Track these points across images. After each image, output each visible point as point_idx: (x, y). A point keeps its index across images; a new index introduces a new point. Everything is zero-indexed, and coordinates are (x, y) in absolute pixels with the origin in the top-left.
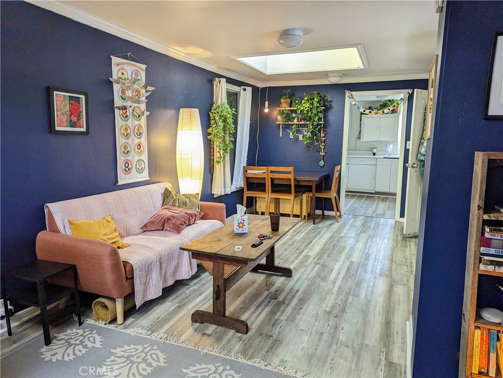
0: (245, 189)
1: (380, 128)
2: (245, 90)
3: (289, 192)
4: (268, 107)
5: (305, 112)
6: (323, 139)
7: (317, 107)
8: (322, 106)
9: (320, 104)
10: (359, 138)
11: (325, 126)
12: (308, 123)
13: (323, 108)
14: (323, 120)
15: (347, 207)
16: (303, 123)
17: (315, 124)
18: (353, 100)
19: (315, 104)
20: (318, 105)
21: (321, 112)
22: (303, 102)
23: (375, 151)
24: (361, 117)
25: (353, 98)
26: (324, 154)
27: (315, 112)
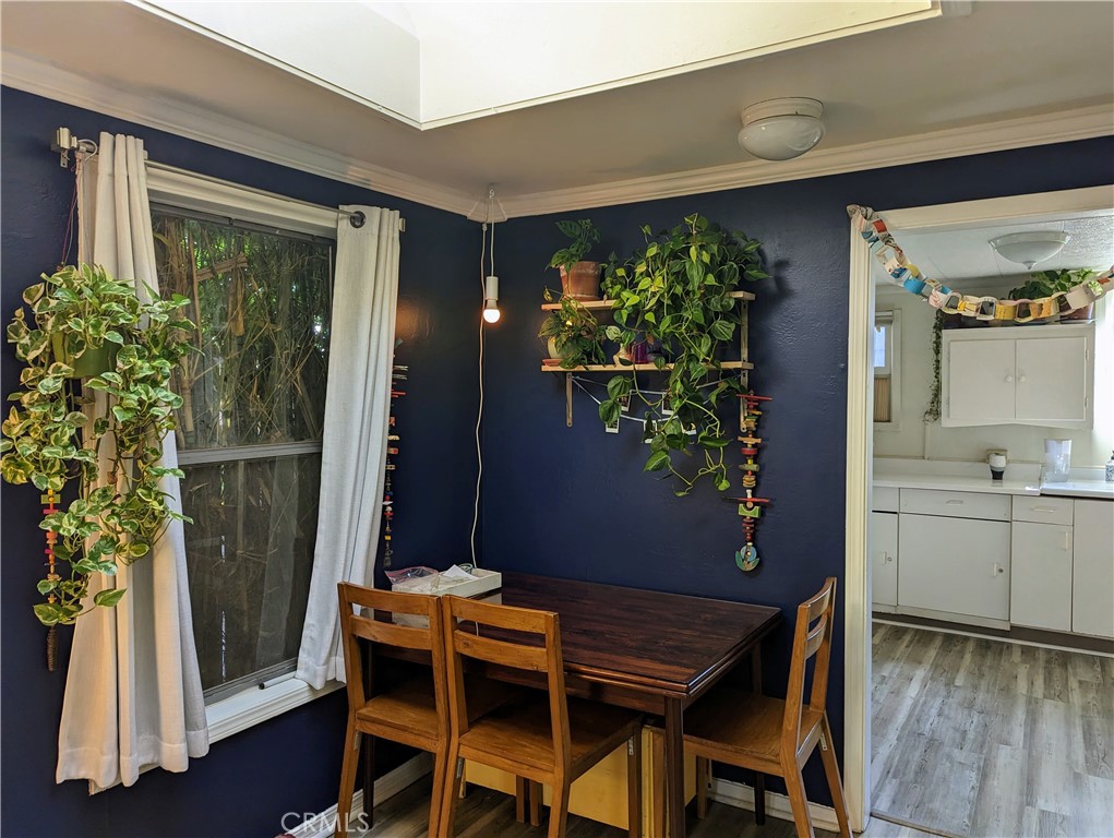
0: (357, 695)
1: (1017, 379)
2: (358, 221)
3: (541, 727)
4: (499, 304)
5: (650, 317)
6: (750, 441)
7: (709, 290)
8: (736, 289)
9: (720, 277)
10: (934, 412)
11: (757, 384)
12: (672, 366)
13: (740, 294)
14: (745, 354)
15: (884, 751)
16: (651, 367)
17: (699, 369)
18: (890, 251)
19: (696, 276)
20: (711, 280)
21: (728, 315)
22: (641, 268)
23: (1000, 462)
24: (939, 337)
25: (888, 240)
26: (755, 513)
27: (692, 313)
